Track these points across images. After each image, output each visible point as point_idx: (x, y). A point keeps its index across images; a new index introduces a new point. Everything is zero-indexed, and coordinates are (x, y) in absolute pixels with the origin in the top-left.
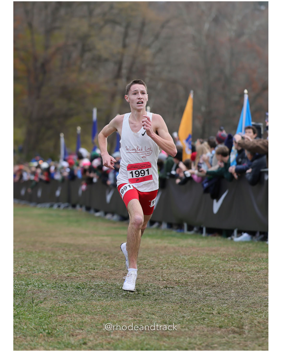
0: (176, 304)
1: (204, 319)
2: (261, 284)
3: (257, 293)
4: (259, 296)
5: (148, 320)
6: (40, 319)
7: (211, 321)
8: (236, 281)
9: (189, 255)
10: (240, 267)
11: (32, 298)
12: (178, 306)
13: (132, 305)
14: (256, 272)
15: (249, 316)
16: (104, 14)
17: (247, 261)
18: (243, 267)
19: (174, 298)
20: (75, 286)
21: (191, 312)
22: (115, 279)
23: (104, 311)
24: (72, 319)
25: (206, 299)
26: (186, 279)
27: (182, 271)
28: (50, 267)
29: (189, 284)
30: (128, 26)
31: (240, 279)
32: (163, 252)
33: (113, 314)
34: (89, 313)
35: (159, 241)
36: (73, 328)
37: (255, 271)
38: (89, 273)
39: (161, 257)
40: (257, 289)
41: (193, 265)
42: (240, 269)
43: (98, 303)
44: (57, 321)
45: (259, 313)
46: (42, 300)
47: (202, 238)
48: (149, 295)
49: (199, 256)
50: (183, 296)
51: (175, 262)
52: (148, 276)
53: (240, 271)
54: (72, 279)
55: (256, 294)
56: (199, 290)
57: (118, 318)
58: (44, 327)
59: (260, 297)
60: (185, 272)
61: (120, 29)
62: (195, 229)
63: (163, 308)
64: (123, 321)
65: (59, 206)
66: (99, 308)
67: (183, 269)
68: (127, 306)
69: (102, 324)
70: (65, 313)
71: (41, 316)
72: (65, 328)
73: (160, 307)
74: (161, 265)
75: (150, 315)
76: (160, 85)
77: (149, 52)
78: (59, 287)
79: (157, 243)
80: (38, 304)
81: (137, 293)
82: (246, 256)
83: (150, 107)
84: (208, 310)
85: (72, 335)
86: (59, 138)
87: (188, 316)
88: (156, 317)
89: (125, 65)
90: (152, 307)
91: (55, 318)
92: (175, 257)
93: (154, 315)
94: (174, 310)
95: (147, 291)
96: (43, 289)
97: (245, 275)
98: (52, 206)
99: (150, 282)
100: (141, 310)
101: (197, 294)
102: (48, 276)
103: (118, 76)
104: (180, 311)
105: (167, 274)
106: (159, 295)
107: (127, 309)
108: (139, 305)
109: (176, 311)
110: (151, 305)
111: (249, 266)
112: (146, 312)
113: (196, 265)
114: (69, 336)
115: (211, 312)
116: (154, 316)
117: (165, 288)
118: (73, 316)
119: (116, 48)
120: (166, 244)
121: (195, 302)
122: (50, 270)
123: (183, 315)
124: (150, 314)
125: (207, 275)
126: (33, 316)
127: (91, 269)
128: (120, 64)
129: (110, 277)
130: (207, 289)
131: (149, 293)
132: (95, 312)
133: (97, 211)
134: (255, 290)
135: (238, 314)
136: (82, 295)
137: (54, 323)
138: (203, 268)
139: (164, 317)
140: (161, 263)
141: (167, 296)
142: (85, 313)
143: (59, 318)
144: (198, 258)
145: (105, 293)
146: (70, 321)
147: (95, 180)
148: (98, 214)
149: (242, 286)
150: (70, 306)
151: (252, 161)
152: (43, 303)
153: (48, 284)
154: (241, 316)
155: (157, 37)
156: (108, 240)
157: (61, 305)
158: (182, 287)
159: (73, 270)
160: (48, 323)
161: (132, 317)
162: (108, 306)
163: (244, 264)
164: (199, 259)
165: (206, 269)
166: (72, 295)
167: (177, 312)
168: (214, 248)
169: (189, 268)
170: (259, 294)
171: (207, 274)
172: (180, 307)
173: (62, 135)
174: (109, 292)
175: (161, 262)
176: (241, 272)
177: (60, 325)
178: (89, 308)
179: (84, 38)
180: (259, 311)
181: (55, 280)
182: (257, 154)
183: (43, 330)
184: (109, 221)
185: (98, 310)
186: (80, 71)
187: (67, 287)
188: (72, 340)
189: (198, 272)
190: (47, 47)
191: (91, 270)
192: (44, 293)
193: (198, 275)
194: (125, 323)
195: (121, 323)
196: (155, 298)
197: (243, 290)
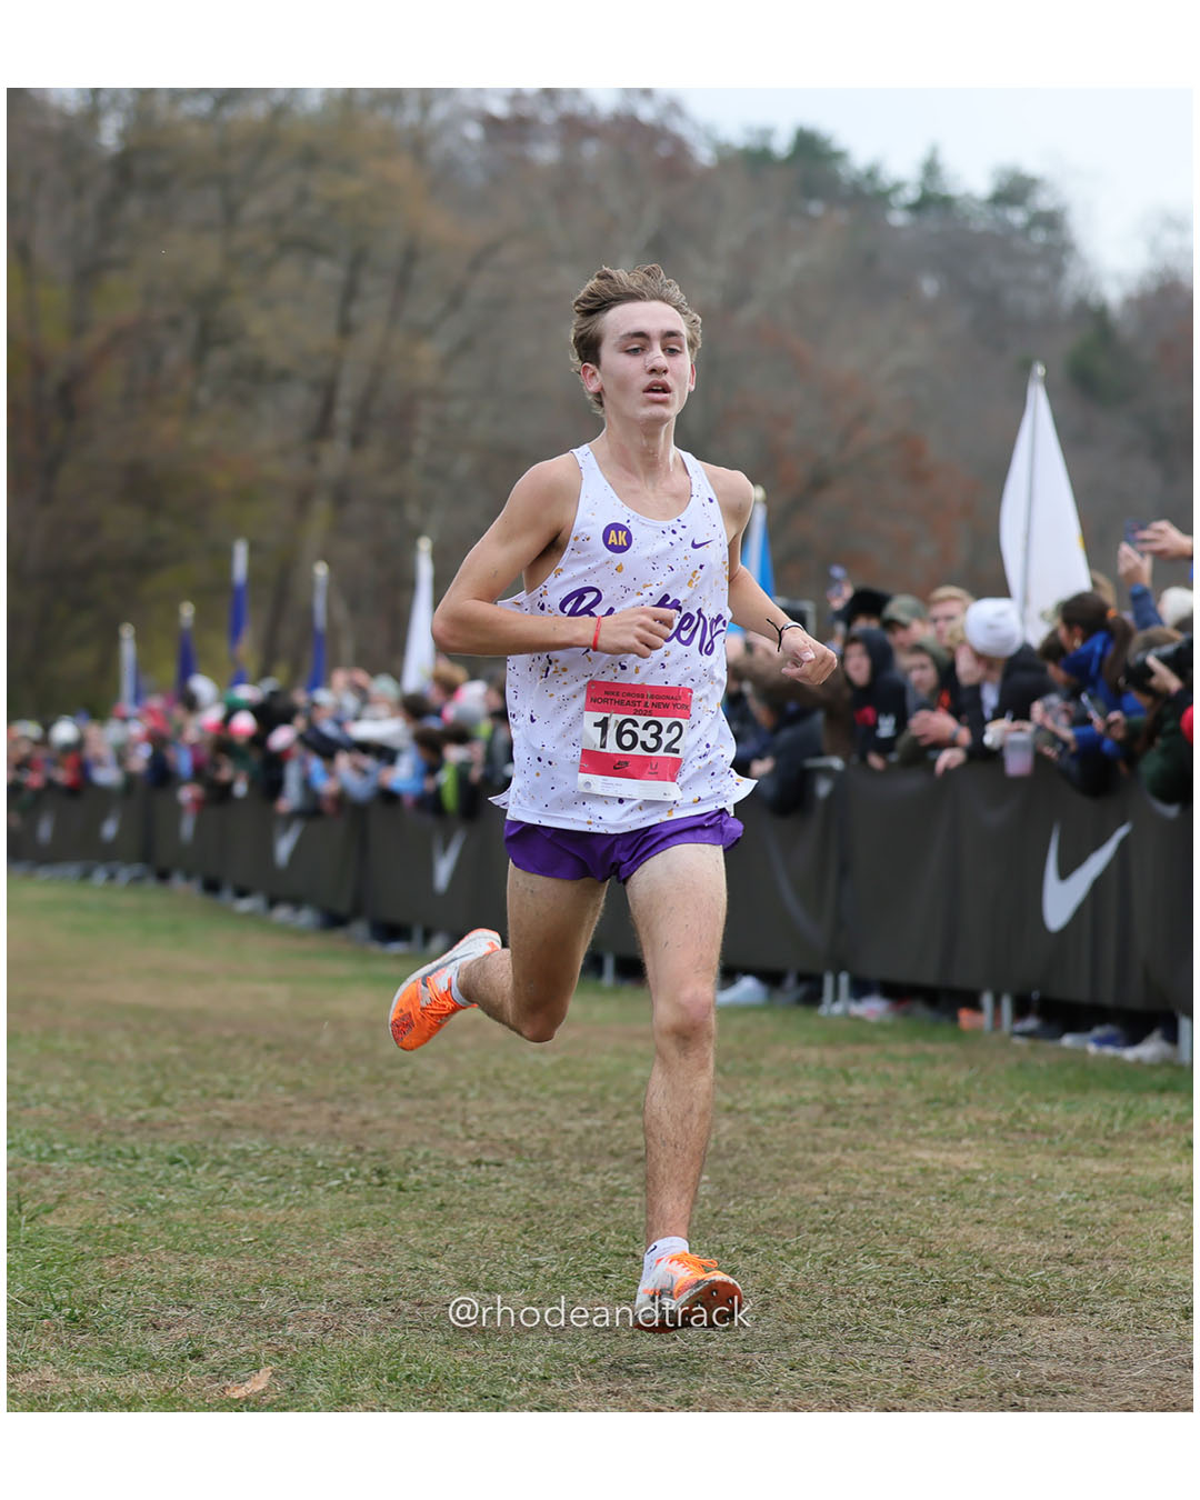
0: (510, 1221)
1: (605, 1274)
2: (799, 1155)
3: (786, 1184)
4: (793, 1194)
6: (43, 1268)
7: (629, 1283)
10: (728, 1094)
11: (18, 1195)
12: (518, 1230)
13: (360, 1225)
14: (784, 1113)
15: (757, 1265)
16: (276, 219)
17: (754, 1073)
18: (738, 1096)
19: (502, 1202)
20: (163, 1153)
21: (563, 1248)
22: (303, 1132)
23: (263, 1242)
24: (152, 1271)
25: (614, 1206)
26: (546, 1136)
27: (531, 1106)
28: (81, 1086)
29: (556, 1151)
30: (358, 261)
31: (728, 1138)
33: (293, 1255)
34: (210, 1250)
36: (156, 1302)
37: (780, 1108)
38: (215, 1113)
40: (786, 1171)
41: (571, 1086)
42: (728, 1101)
43: (242, 1214)
44: (101, 1275)
45: (793, 1254)
46: (51, 1201)
47: (601, 991)
48: (418, 1191)
49: (590, 1055)
50: (533, 1192)
51: (507, 1075)
52: (417, 1124)
53: (729, 1109)
54: (153, 1129)
55: (783, 1188)
56: (591, 1171)
57: (312, 1268)
58: (56, 1296)
59: (794, 1200)
60: (542, 1108)
61: (329, 271)
63: (466, 1236)
64: (330, 1278)
65: (112, 877)
66: (245, 1233)
67: (533, 1099)
68: (341, 1226)
69: (256, 1289)
70: (130, 1250)
71: (48, 1260)
72: (131, 1302)
73: (454, 1230)
74: (462, 1084)
75: (420, 1260)
76: (464, 465)
77: (429, 352)
78: (108, 1159)
80: (37, 1215)
81: (376, 1180)
82: (749, 1058)
83: (432, 539)
84: (619, 1242)
85: (154, 1326)
86: (114, 641)
87: (552, 1264)
88: (442, 1266)
89: (347, 392)
90: (429, 1229)
91: (94, 1266)
92: (507, 1057)
93: (434, 1260)
94: (502, 1241)
95: (413, 1177)
96: (54, 1164)
97: (747, 1122)
98: (86, 875)
99: (423, 1143)
100: (391, 1242)
101: (581, 1186)
102: (70, 1120)
103: (321, 429)
104: (524, 1246)
105: (480, 1116)
106: (454, 1190)
107: (343, 1235)
108: (385, 1224)
109: (511, 1247)
110: (426, 1225)
111: (760, 1092)
112: (406, 1249)
113: (580, 1086)
114: (144, 1328)
115: (631, 1250)
116: (434, 1264)
117: (474, 1164)
118: (159, 1261)
119: (316, 334)
121: (577, 1217)
122: (78, 1098)
123: (533, 1260)
124: (421, 1254)
126: (18, 1257)
127: (222, 1095)
128: (328, 391)
129: (284, 1123)
130: (616, 1170)
131: (418, 1183)
132: (233, 1245)
133: (242, 893)
134: (780, 1174)
135: (722, 1257)
136: (191, 1187)
137: (92, 1282)
138: (603, 1098)
139: (470, 1264)
140: (459, 1078)
141: (480, 1194)
142: (198, 1250)
143: (108, 1266)
144: (585, 1060)
145: (269, 1182)
146: (147, 1275)
147: (241, 789)
148: (245, 905)
149: (737, 1159)
150: (149, 1224)
151: (776, 730)
152: (54, 1214)
153: (71, 1146)
154: (730, 1264)
155: (456, 300)
156: (278, 995)
157: (115, 1222)
158: (532, 1161)
159: (157, 1101)
160: (71, 1283)
161: (360, 1267)
162: (276, 1226)
163: (743, 1085)
164: (589, 1064)
165: (613, 1099)
166: (154, 1185)
167: (515, 1249)
169: (557, 1095)
170: (793, 1187)
171: (618, 1116)
172: (525, 1233)
173: (127, 632)
174: (281, 1176)
175: (461, 1075)
176: (733, 1113)
177: (113, 1292)
178: (211, 1230)
179: (209, 299)
180: (791, 1247)
181: (95, 1134)
182: (792, 707)
183: (52, 1306)
184: (283, 929)
185: (244, 1240)
186: (193, 410)
187: (136, 1158)
188: (154, 1344)
189: (586, 1110)
190: (78, 328)
191: (221, 1102)
192: (60, 1179)
193: (588, 1122)
194: (337, 1286)
195: (323, 1286)
196: (438, 1200)
197: (738, 1173)
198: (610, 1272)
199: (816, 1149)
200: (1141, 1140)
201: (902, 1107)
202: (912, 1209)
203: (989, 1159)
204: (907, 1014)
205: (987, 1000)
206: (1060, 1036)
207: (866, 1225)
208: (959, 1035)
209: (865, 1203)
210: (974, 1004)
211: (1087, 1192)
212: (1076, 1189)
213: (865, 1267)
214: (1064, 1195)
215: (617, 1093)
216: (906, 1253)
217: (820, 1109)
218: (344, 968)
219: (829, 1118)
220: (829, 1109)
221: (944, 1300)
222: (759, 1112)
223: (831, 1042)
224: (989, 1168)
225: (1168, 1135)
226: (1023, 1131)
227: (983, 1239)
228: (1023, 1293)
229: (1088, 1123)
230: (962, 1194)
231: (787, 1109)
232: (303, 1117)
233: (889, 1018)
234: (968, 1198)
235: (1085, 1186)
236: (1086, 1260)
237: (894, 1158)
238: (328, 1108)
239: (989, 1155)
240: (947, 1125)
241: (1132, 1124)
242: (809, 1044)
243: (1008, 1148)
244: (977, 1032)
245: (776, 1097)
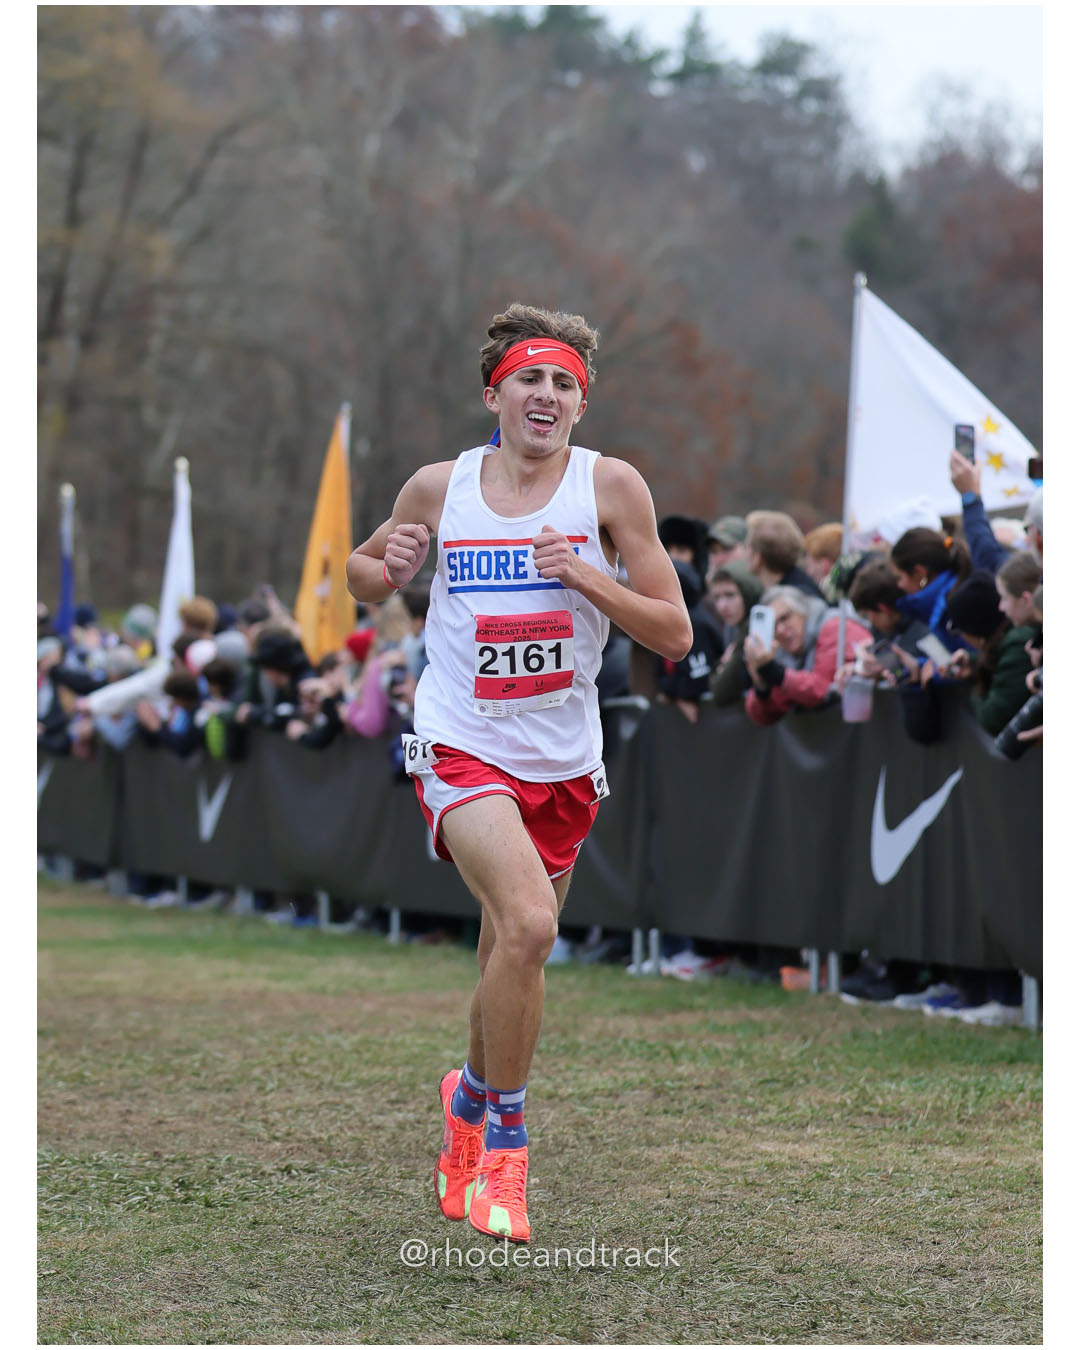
0: (331, 1241)
1: (444, 1303)
2: (634, 1150)
3: (624, 1186)
4: (633, 1199)
5: (238, 1309)
7: (472, 1314)
8: (541, 1136)
9: (354, 1031)
10: (548, 1078)
12: (342, 1251)
13: (170, 1251)
14: (610, 1099)
15: (607, 1287)
17: (572, 1051)
18: (559, 1080)
19: (320, 1218)
21: (394, 1273)
22: (90, 1136)
23: (66, 1275)
26: (358, 1134)
27: (338, 1099)
29: (371, 1153)
31: (554, 1131)
32: (255, 1017)
33: (101, 1290)
35: (232, 966)
37: (606, 1093)
39: (253, 1041)
40: (621, 1170)
41: (377, 1072)
42: (549, 1087)
47: (388, 950)
48: (227, 1206)
49: (392, 1033)
51: (305, 1060)
52: (216, 1123)
53: (550, 1097)
55: (622, 1191)
56: (411, 1177)
57: (125, 1306)
59: (635, 1205)
60: (348, 1101)
62: (360, 915)
63: (286, 1261)
64: (147, 1318)
66: (47, 1264)
67: (337, 1089)
68: (149, 1253)
73: (272, 1253)
74: (257, 1072)
75: (242, 1293)
79: (226, 976)
81: (179, 1195)
82: (564, 1033)
87: (385, 1294)
88: (265, 1298)
90: (245, 1254)
92: (303, 1039)
93: (255, 1291)
94: (327, 1266)
95: (219, 1188)
97: (573, 1111)
99: (224, 1146)
100: (206, 1271)
101: (402, 1194)
104: (352, 1272)
105: (282, 1111)
106: (266, 1204)
107: (152, 1264)
108: (197, 1248)
109: (338, 1273)
110: (241, 1248)
111: (581, 1075)
112: (223, 1278)
113: (387, 1072)
115: (470, 1274)
116: (256, 1296)
117: (283, 1171)
120: (260, 983)
123: (364, 1288)
124: (241, 1284)
125: (431, 1114)
129: (70, 1126)
131: (226, 1197)
134: (614, 1173)
138: (413, 1087)
140: (254, 1066)
141: (296, 1207)
144: (387, 1040)
149: (566, 1157)
158: (346, 1166)
161: (175, 1302)
162: (78, 1254)
163: (562, 1066)
164: (393, 1045)
165: (424, 1087)
167: (342, 1275)
168: (442, 997)
169: (362, 1083)
170: (632, 1190)
172: (351, 1255)
174: (74, 1192)
175: (255, 1061)
176: (556, 1100)
189: (396, 1102)
193: (400, 1116)
194: (153, 1327)
195: (139, 1329)
196: (251, 1217)
197: (570, 1174)
198: (449, 1301)
199: (650, 1143)
200: (998, 1123)
201: (736, 1089)
202: (764, 1213)
203: (839, 1150)
204: (725, 973)
205: (811, 956)
206: (893, 997)
207: (718, 1235)
208: (784, 996)
209: (711, 1206)
210: (797, 963)
211: (951, 1187)
212: (937, 1184)
213: (725, 1287)
214: (925, 1192)
215: (427, 1082)
216: (766, 1269)
217: (648, 1093)
218: (106, 929)
219: (659, 1104)
220: (658, 1093)
221: (815, 1325)
222: (584, 1099)
223: (648, 1011)
224: (841, 1161)
225: (1026, 1118)
226: (869, 1114)
227: (844, 1247)
228: (898, 1314)
229: (939, 1104)
230: (815, 1195)
231: (613, 1094)
232: (90, 1117)
233: (705, 979)
234: (824, 1198)
235: (947, 1181)
236: (959, 1271)
237: (737, 1151)
238: (114, 1106)
239: (839, 1144)
240: (787, 1110)
241: (986, 1102)
242: (624, 1011)
243: (858, 1137)
244: (803, 992)
245: (599, 1080)
